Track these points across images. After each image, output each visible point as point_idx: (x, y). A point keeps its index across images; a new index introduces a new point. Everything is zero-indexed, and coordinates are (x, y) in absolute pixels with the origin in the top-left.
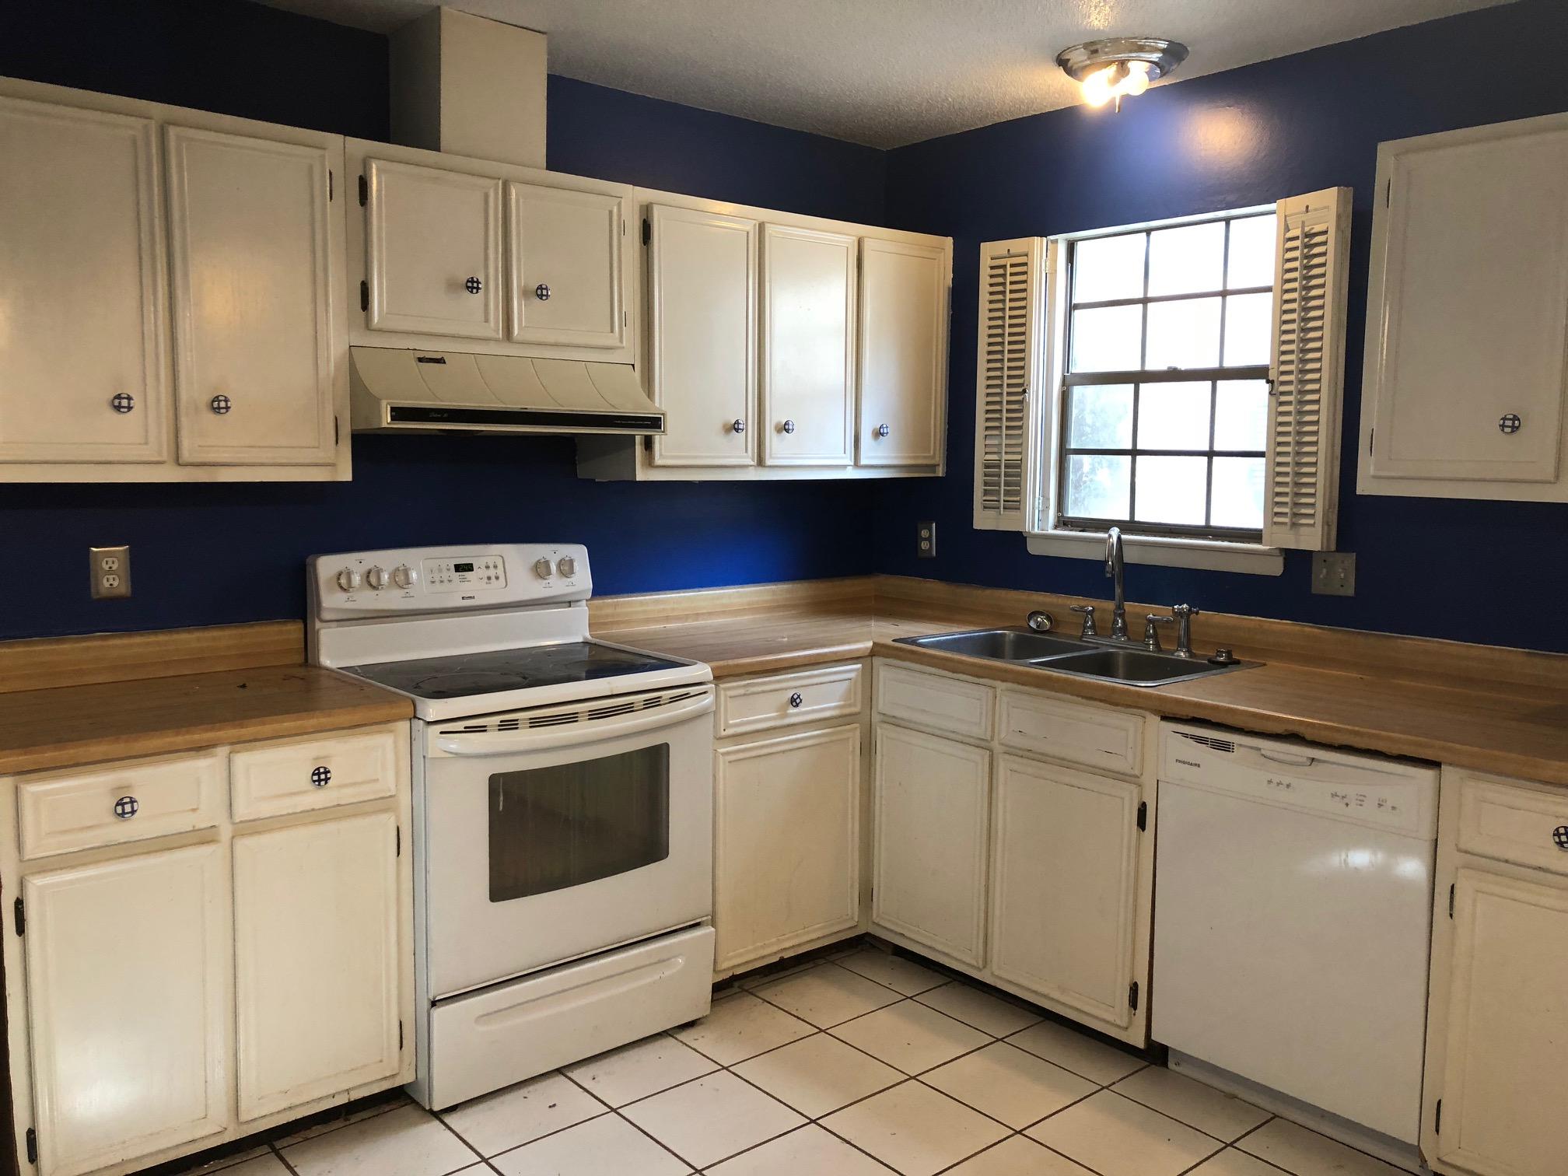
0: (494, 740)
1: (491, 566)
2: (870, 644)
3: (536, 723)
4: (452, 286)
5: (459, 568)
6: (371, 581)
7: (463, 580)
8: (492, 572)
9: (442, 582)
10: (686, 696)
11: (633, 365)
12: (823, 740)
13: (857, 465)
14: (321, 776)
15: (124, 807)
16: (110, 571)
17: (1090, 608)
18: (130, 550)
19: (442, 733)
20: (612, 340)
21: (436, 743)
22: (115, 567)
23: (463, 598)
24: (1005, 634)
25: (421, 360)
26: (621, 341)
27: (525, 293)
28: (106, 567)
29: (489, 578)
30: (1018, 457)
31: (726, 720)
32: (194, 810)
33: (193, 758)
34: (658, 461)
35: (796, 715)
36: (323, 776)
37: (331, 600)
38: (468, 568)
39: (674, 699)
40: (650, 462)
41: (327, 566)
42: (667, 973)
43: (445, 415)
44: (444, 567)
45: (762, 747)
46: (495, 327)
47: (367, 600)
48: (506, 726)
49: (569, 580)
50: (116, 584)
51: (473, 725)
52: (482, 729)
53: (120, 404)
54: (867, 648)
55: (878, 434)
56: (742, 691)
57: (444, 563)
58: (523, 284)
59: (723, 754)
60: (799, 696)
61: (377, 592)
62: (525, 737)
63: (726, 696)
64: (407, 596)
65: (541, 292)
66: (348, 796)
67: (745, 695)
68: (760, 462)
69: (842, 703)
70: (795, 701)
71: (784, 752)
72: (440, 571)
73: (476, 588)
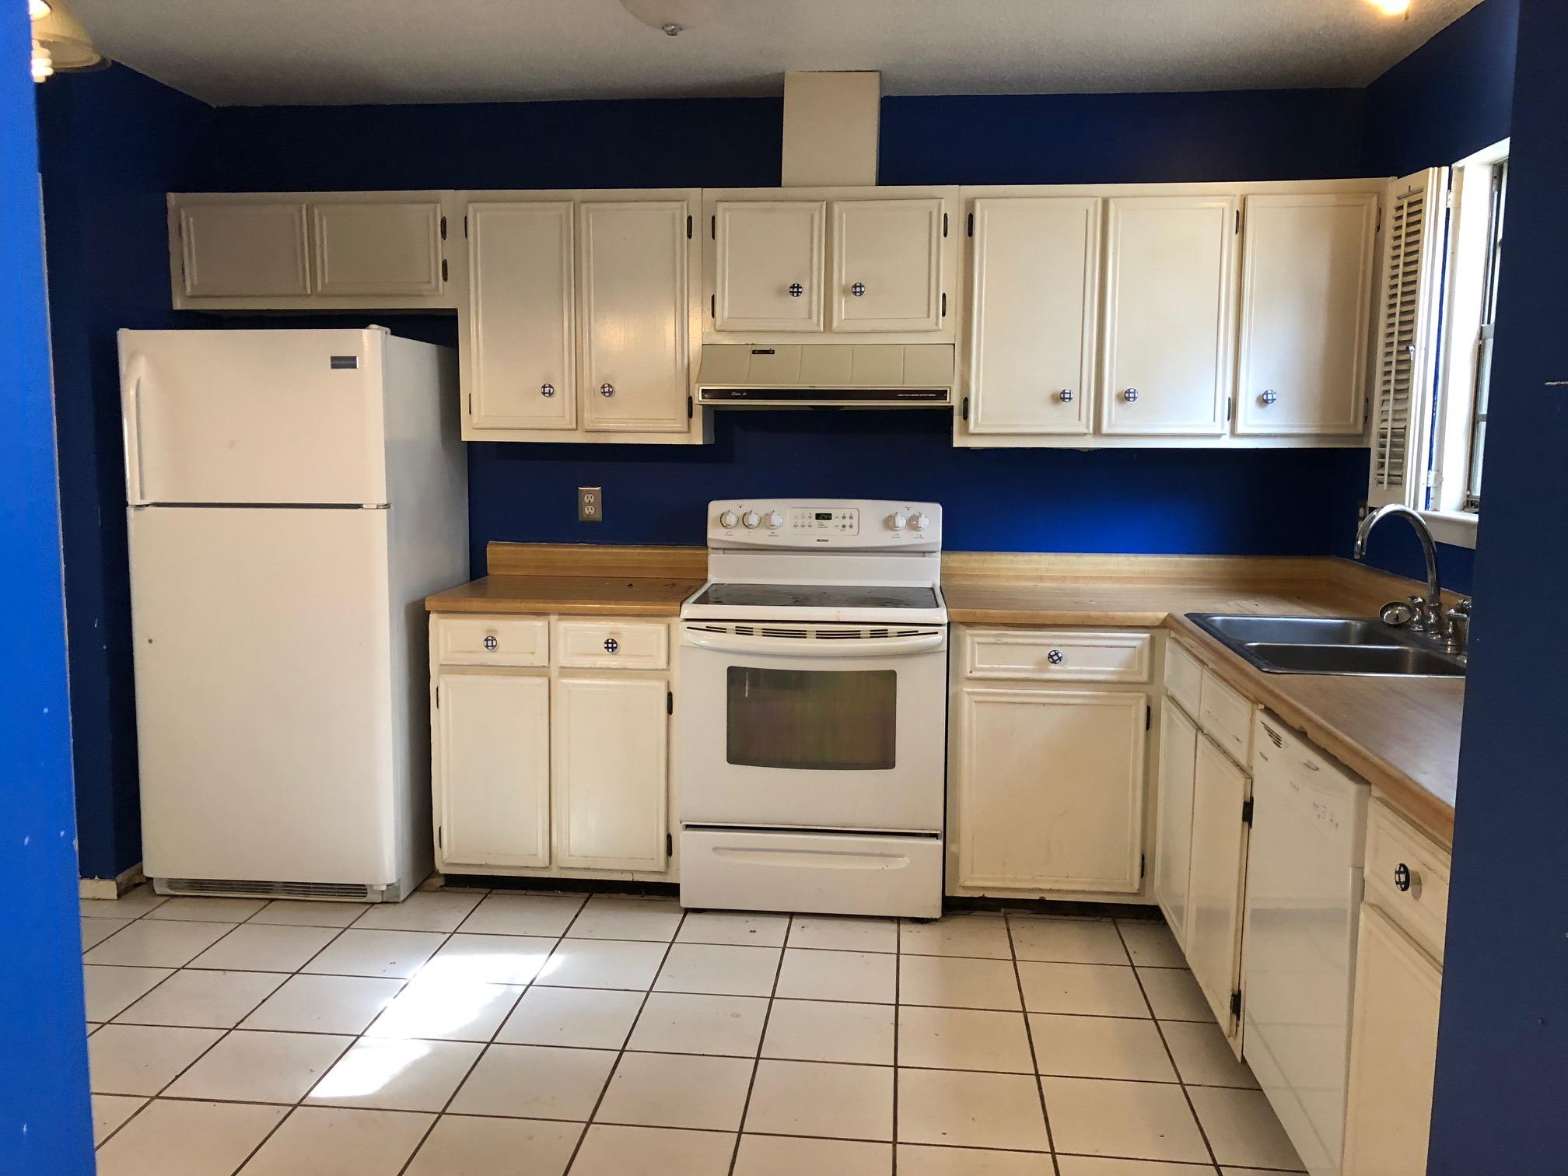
0: (731, 640)
1: (848, 517)
2: (1163, 615)
3: (767, 633)
4: (780, 292)
5: (819, 516)
6: (743, 521)
7: (821, 526)
8: (847, 522)
9: (803, 526)
10: (915, 633)
11: (954, 344)
12: (1093, 701)
13: (1233, 433)
14: (611, 645)
15: (491, 643)
16: (589, 504)
17: (1420, 600)
18: (602, 490)
19: (688, 628)
20: (929, 324)
21: (685, 636)
22: (592, 501)
23: (818, 540)
24: (1350, 624)
25: (754, 352)
26: (937, 324)
27: (844, 291)
28: (587, 501)
29: (844, 526)
30: (1402, 425)
31: (973, 660)
32: (532, 653)
33: (534, 619)
34: (972, 428)
35: (1055, 672)
36: (610, 645)
37: (714, 533)
38: (828, 517)
39: (901, 634)
40: (965, 431)
41: (715, 508)
42: (892, 867)
43: (744, 394)
44: (807, 515)
45: (1016, 695)
46: (818, 321)
47: (741, 536)
48: (740, 631)
49: (919, 533)
50: (592, 512)
51: (714, 626)
52: (723, 631)
53: (547, 391)
54: (1158, 619)
55: (1263, 401)
56: (992, 640)
57: (807, 512)
58: (844, 283)
59: (968, 693)
60: (1057, 654)
61: (747, 530)
62: (757, 642)
63: (973, 643)
64: (772, 535)
65: (857, 290)
66: (631, 663)
67: (995, 643)
68: (1097, 431)
69: (1122, 669)
70: (1054, 658)
71: (1044, 704)
72: (803, 517)
73: (833, 534)
